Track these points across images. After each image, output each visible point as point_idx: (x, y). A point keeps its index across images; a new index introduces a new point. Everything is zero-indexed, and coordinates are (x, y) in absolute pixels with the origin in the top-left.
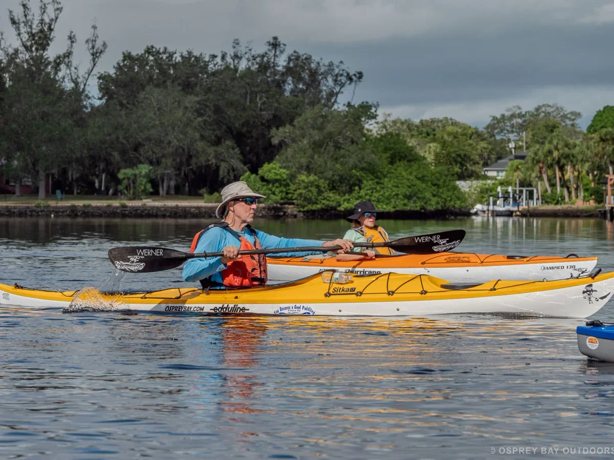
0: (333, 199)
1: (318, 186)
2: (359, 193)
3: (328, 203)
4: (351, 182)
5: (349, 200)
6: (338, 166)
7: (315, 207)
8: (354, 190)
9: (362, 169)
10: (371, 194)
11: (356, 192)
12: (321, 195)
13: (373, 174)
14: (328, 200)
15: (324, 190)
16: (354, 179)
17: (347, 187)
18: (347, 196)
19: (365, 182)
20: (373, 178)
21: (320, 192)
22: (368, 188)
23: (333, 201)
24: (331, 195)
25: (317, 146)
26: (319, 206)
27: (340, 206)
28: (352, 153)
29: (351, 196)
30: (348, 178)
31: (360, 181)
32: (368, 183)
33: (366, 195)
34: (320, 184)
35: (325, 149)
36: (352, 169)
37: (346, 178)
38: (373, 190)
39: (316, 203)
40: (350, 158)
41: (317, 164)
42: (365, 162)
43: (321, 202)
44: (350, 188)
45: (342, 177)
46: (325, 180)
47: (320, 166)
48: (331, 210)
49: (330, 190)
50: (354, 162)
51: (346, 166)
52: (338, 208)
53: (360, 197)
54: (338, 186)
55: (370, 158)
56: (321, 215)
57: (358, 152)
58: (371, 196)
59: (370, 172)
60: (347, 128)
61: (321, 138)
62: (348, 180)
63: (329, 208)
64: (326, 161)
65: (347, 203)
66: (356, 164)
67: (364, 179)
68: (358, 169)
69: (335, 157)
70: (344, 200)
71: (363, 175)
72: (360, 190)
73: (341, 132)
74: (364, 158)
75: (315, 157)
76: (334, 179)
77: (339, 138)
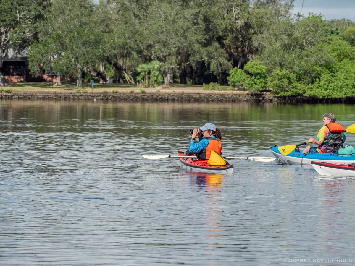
0: (300, 88)
1: (289, 78)
2: (319, 83)
3: (296, 90)
4: (313, 75)
5: (312, 88)
6: (303, 63)
7: (286, 94)
8: (316, 81)
9: (321, 66)
10: (328, 84)
11: (317, 83)
12: (291, 85)
13: (329, 69)
14: (296, 89)
15: (293, 81)
16: (315, 73)
17: (310, 79)
18: (310, 86)
19: (323, 75)
20: (329, 72)
21: (290, 83)
22: (326, 80)
23: (300, 89)
24: (298, 85)
25: (286, 47)
26: (289, 93)
27: (305, 93)
28: (313, 54)
29: (313, 86)
30: (311, 72)
31: (320, 74)
32: (325, 76)
33: (324, 85)
34: (291, 77)
35: (293, 50)
36: (314, 66)
37: (309, 72)
38: (330, 81)
39: (287, 91)
40: (312, 57)
41: (287, 61)
42: (323, 60)
43: (291, 90)
44: (312, 80)
45: (306, 71)
46: (294, 73)
47: (289, 63)
48: (299, 96)
49: (297, 81)
50: (315, 60)
51: (309, 63)
52: (304, 95)
53: (320, 87)
54: (303, 78)
55: (327, 57)
56: (290, 100)
57: (318, 52)
58: (328, 86)
59: (326, 68)
60: (309, 35)
61: (290, 42)
62: (310, 74)
63: (297, 95)
64: (294, 59)
65: (310, 91)
66: (316, 62)
67: (323, 73)
68: (318, 66)
69: (301, 56)
70: (308, 88)
71: (322, 70)
72: (320, 81)
73: (304, 38)
74: (322, 57)
75: (286, 56)
76: (300, 73)
77: (303, 42)
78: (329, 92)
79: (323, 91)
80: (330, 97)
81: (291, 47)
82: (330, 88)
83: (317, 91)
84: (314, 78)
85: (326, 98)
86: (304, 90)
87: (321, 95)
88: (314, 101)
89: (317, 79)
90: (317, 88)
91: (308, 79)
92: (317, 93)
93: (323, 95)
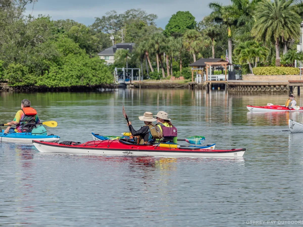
0: (32, 79)
1: (22, 71)
2: (48, 75)
3: (29, 81)
4: (43, 68)
5: (42, 79)
6: (34, 57)
7: (20, 84)
8: (45, 73)
9: (49, 60)
10: (56, 75)
11: (46, 74)
12: (24, 76)
13: (56, 62)
14: (29, 80)
15: (26, 73)
16: (45, 66)
17: (40, 71)
18: (41, 77)
19: (51, 67)
20: (56, 65)
21: (23, 74)
22: (54, 72)
23: (32, 80)
24: (30, 76)
25: (20, 44)
26: (23, 83)
27: (36, 83)
28: (43, 49)
29: (43, 77)
30: (41, 65)
31: (48, 67)
32: (53, 68)
33: (53, 76)
34: (24, 69)
35: (25, 47)
36: (43, 60)
37: (39, 65)
38: (57, 73)
39: (21, 82)
40: (42, 52)
41: (21, 56)
42: (51, 55)
43: (24, 81)
44: (42, 72)
45: (37, 64)
46: (26, 67)
47: (23, 58)
48: (31, 86)
49: (30, 73)
50: (44, 55)
51: (39, 58)
52: (35, 85)
53: (49, 78)
54: (35, 71)
55: (54, 53)
56: (24, 89)
57: (47, 48)
58: (56, 77)
59: (54, 62)
60: (39, 34)
61: (23, 40)
62: (40, 67)
63: (29, 85)
64: (26, 54)
65: (41, 81)
66: (45, 56)
67: (51, 66)
68: (47, 60)
69: (32, 52)
70: (39, 79)
71: (50, 63)
72: (49, 73)
73: (35, 36)
74: (50, 52)
75: (20, 52)
76: (32, 66)
77: (34, 40)
78: (57, 82)
79: (51, 81)
80: (57, 86)
81: (24, 44)
82: (58, 79)
83: (46, 81)
84: (44, 70)
85: (54, 87)
86: (36, 80)
87: (50, 85)
88: (44, 90)
89: (47, 72)
90: (47, 79)
91: (39, 72)
92: (46, 83)
93: (52, 85)
